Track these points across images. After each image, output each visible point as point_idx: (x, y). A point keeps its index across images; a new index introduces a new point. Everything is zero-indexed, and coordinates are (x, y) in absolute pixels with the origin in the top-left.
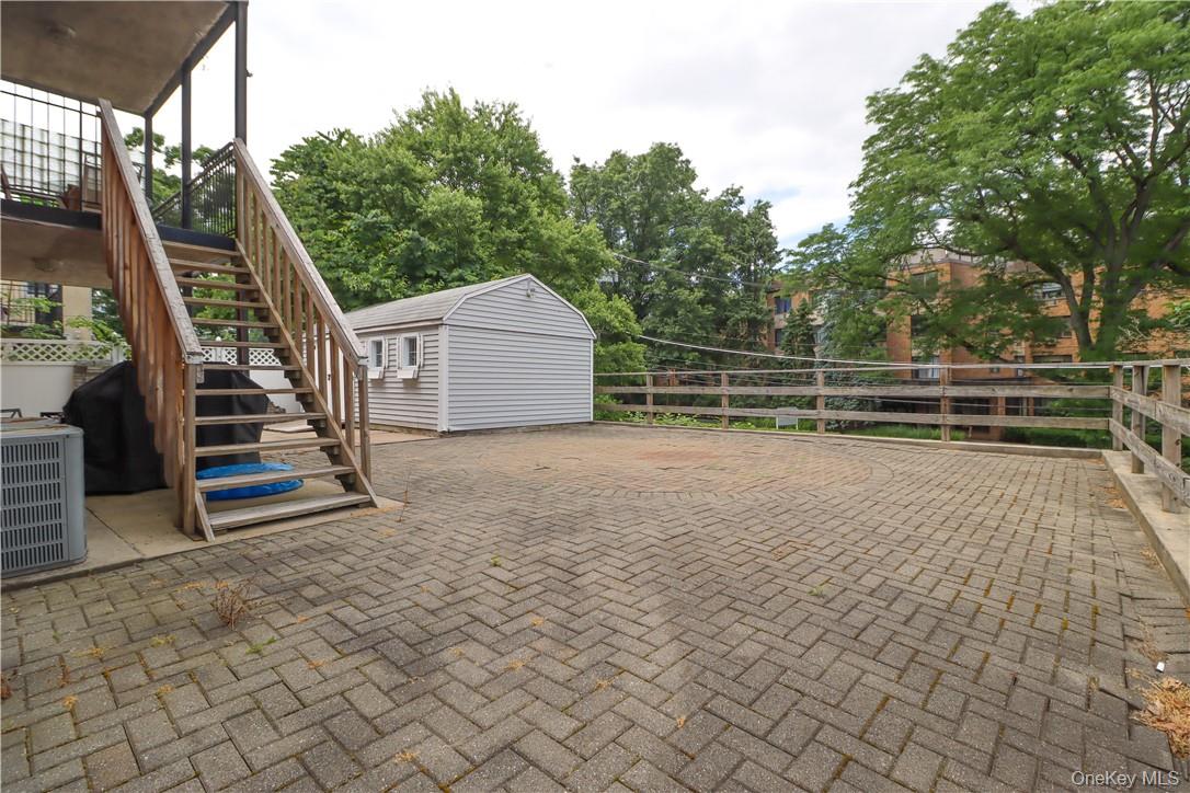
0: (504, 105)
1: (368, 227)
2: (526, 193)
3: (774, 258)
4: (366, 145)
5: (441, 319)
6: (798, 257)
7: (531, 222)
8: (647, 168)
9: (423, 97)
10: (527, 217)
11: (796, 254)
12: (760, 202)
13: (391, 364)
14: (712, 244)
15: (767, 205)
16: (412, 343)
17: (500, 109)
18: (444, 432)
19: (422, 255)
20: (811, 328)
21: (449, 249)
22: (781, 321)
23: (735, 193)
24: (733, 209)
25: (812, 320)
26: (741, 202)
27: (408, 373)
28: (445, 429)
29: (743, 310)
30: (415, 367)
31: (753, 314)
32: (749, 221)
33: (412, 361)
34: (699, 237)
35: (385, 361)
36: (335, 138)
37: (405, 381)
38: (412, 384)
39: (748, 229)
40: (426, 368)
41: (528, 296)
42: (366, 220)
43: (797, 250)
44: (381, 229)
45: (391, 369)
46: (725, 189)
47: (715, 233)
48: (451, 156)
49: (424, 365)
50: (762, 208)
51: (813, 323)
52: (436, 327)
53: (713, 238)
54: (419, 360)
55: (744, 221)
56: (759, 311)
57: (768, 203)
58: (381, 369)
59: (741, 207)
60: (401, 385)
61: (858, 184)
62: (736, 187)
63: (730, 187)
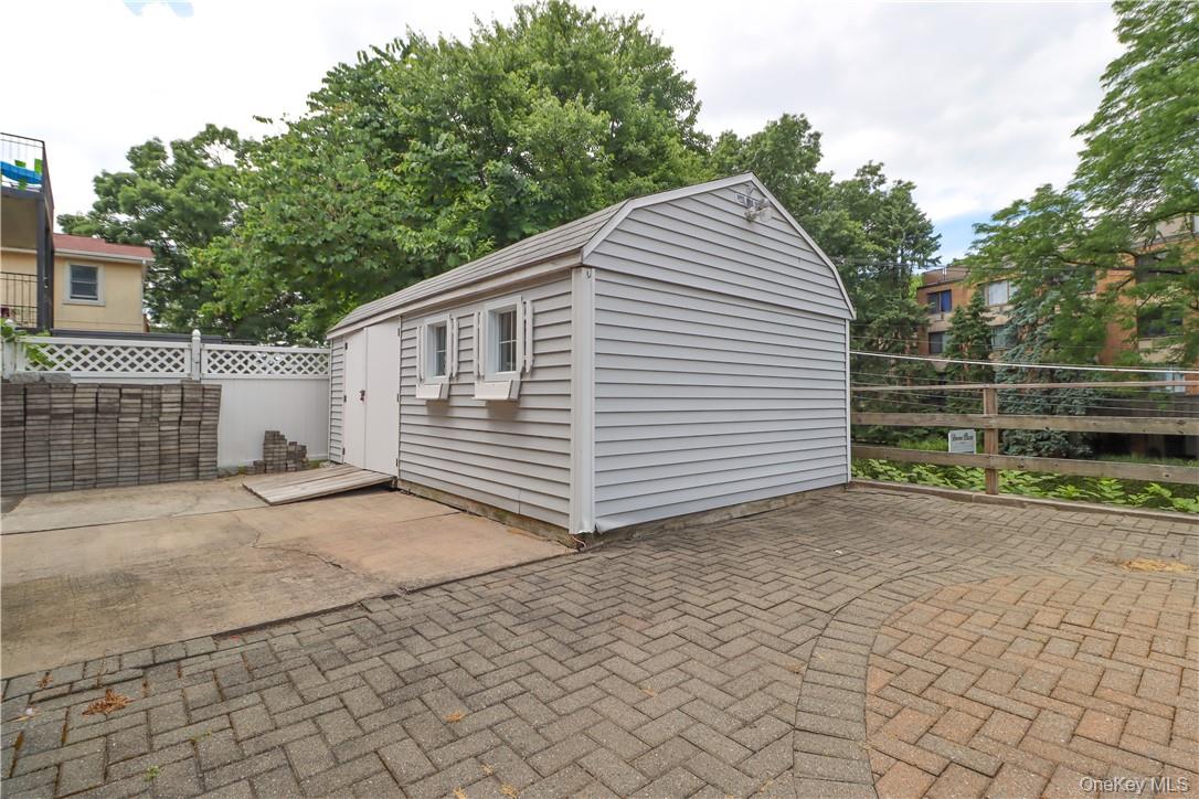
0: (623, 18)
1: (438, 165)
2: (660, 127)
3: (927, 246)
4: (436, 50)
5: (578, 251)
6: (992, 234)
7: (669, 168)
8: (768, 146)
9: (517, 11)
10: (663, 161)
11: (993, 229)
12: (900, 182)
13: (464, 368)
14: (850, 231)
15: (910, 186)
16: (507, 320)
17: (617, 24)
18: (583, 536)
19: (518, 203)
20: (986, 329)
21: (557, 197)
22: (943, 322)
23: (874, 170)
24: (872, 191)
25: (989, 319)
26: (882, 182)
27: (498, 388)
28: (588, 529)
29: (890, 309)
30: (514, 375)
31: (904, 315)
32: (895, 201)
33: (507, 358)
34: (832, 224)
35: (451, 365)
36: (397, 55)
37: (492, 405)
38: (505, 412)
39: (894, 211)
40: (540, 376)
41: (750, 220)
42: (434, 153)
43: (993, 224)
44: (455, 167)
45: (464, 379)
46: (861, 167)
47: (851, 219)
48: (557, 67)
49: (533, 369)
50: (904, 189)
51: (989, 323)
52: (565, 274)
53: (850, 224)
54: (523, 357)
55: (887, 202)
56: (911, 310)
57: (910, 183)
58: (444, 379)
59: (882, 188)
60: (484, 414)
61: (1092, 127)
62: (874, 164)
63: (867, 164)
